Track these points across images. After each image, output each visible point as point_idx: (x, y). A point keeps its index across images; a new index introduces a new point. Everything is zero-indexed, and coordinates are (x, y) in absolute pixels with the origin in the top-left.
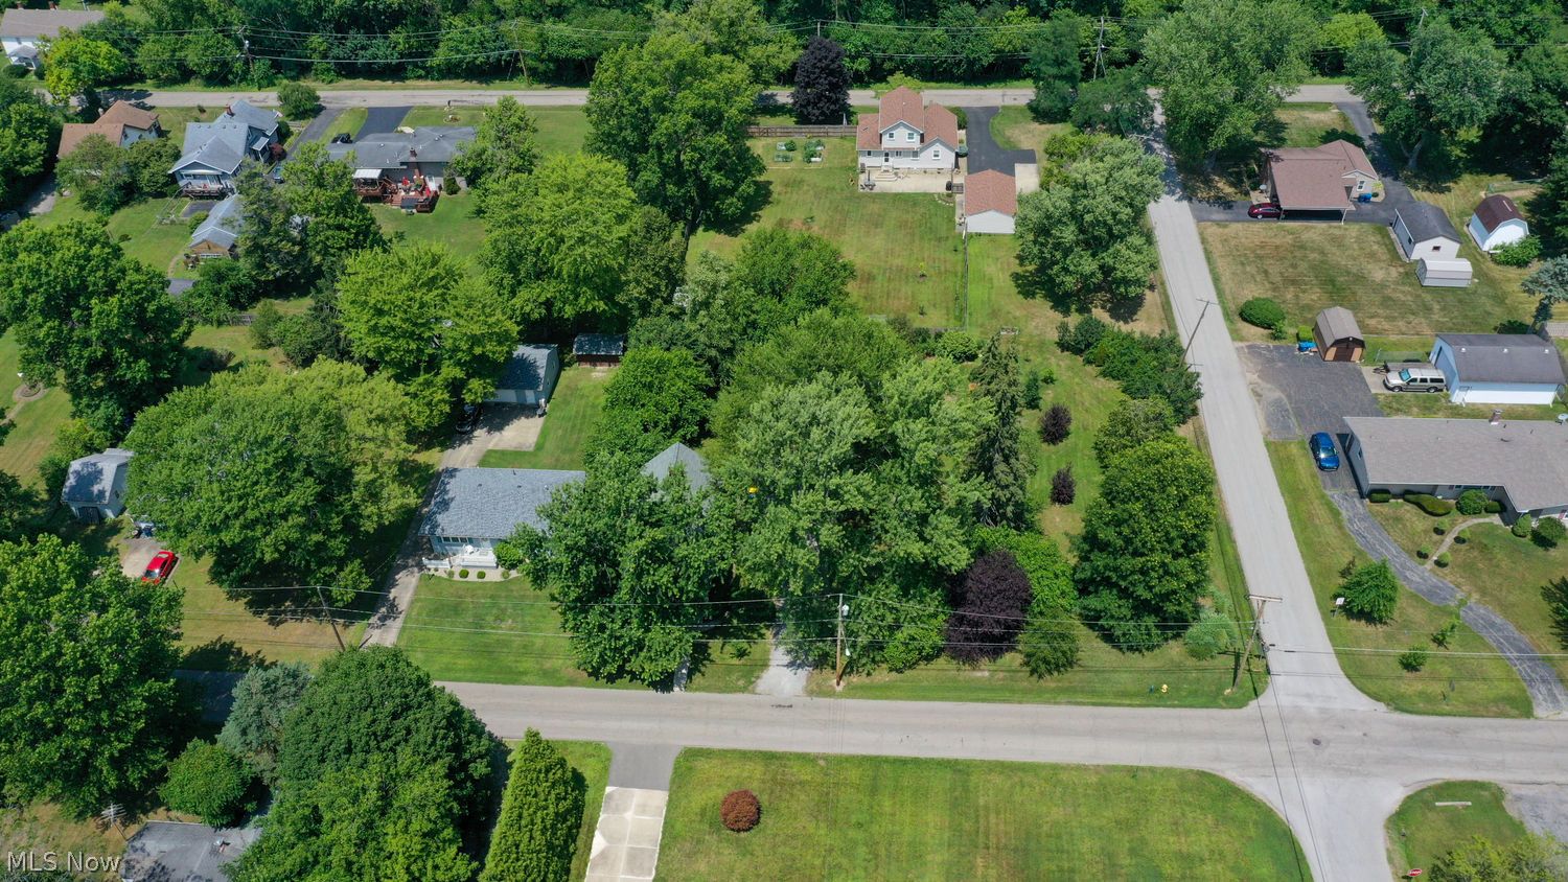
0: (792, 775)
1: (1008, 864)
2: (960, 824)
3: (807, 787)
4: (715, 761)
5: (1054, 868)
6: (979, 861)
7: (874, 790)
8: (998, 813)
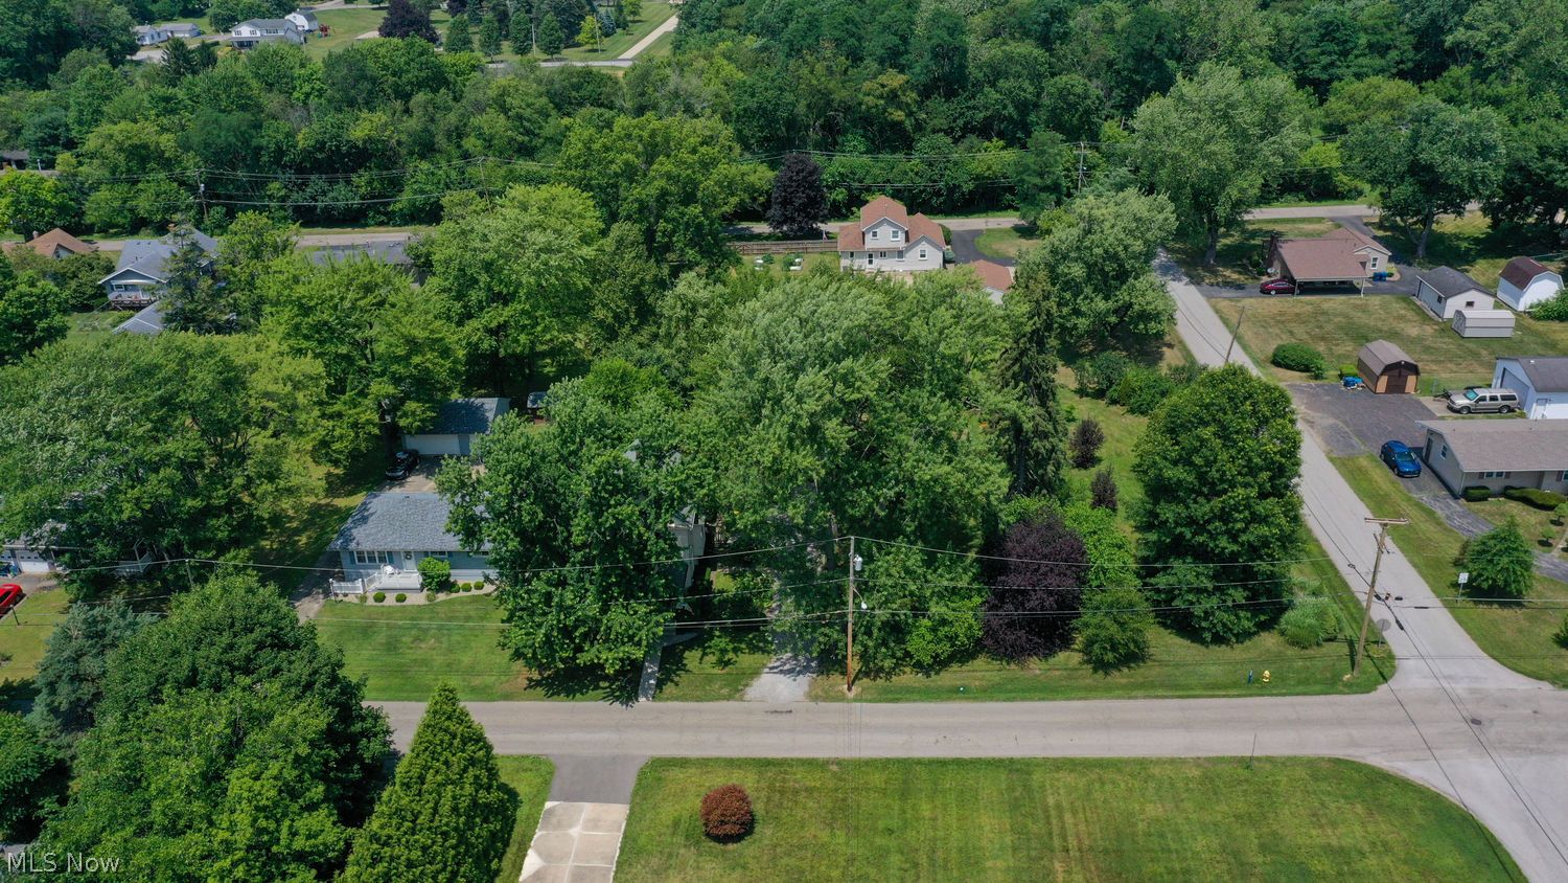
0: (795, 781)
1: (1097, 868)
2: (1026, 826)
3: (815, 794)
4: (692, 770)
5: (1162, 870)
6: (1058, 865)
7: (904, 795)
8: (1074, 813)
